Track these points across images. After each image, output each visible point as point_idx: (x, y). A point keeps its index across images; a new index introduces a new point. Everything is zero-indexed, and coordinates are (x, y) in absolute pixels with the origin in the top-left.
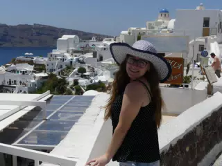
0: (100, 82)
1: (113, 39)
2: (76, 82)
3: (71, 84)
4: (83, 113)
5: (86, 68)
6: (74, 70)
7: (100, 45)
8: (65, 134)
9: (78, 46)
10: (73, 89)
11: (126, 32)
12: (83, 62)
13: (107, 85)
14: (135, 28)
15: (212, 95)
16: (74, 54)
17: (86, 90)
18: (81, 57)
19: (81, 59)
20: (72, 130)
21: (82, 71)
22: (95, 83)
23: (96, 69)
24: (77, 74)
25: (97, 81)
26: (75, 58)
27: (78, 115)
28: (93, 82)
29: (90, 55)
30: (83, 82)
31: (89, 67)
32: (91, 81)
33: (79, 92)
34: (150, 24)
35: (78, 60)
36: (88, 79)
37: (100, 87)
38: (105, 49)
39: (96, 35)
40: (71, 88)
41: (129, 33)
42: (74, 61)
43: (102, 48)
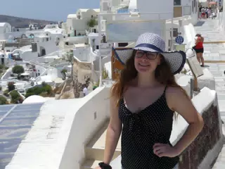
0: (44, 84)
1: (57, 25)
2: (11, 87)
3: (5, 88)
4: (30, 127)
5: (24, 66)
6: (8, 71)
7: (41, 35)
8: (11, 157)
9: (10, 36)
10: (8, 96)
11: (74, 16)
12: (19, 59)
13: (54, 88)
14: (85, 10)
15: (199, 91)
16: (6, 49)
17: (27, 97)
18: (15, 51)
19: (16, 54)
20: (19, 150)
21: (18, 70)
22: (37, 86)
23: (37, 67)
24: (12, 76)
25: (40, 83)
26: (7, 53)
27: (24, 130)
28: (35, 84)
29: (28, 49)
30: (20, 85)
31: (27, 64)
32: (32, 84)
33: (17, 99)
34: (105, 4)
35: (12, 57)
36: (28, 80)
37: (44, 90)
38: (47, 39)
39: (33, 21)
40: (5, 94)
41: (79, 17)
42: (6, 57)
43: (43, 39)
